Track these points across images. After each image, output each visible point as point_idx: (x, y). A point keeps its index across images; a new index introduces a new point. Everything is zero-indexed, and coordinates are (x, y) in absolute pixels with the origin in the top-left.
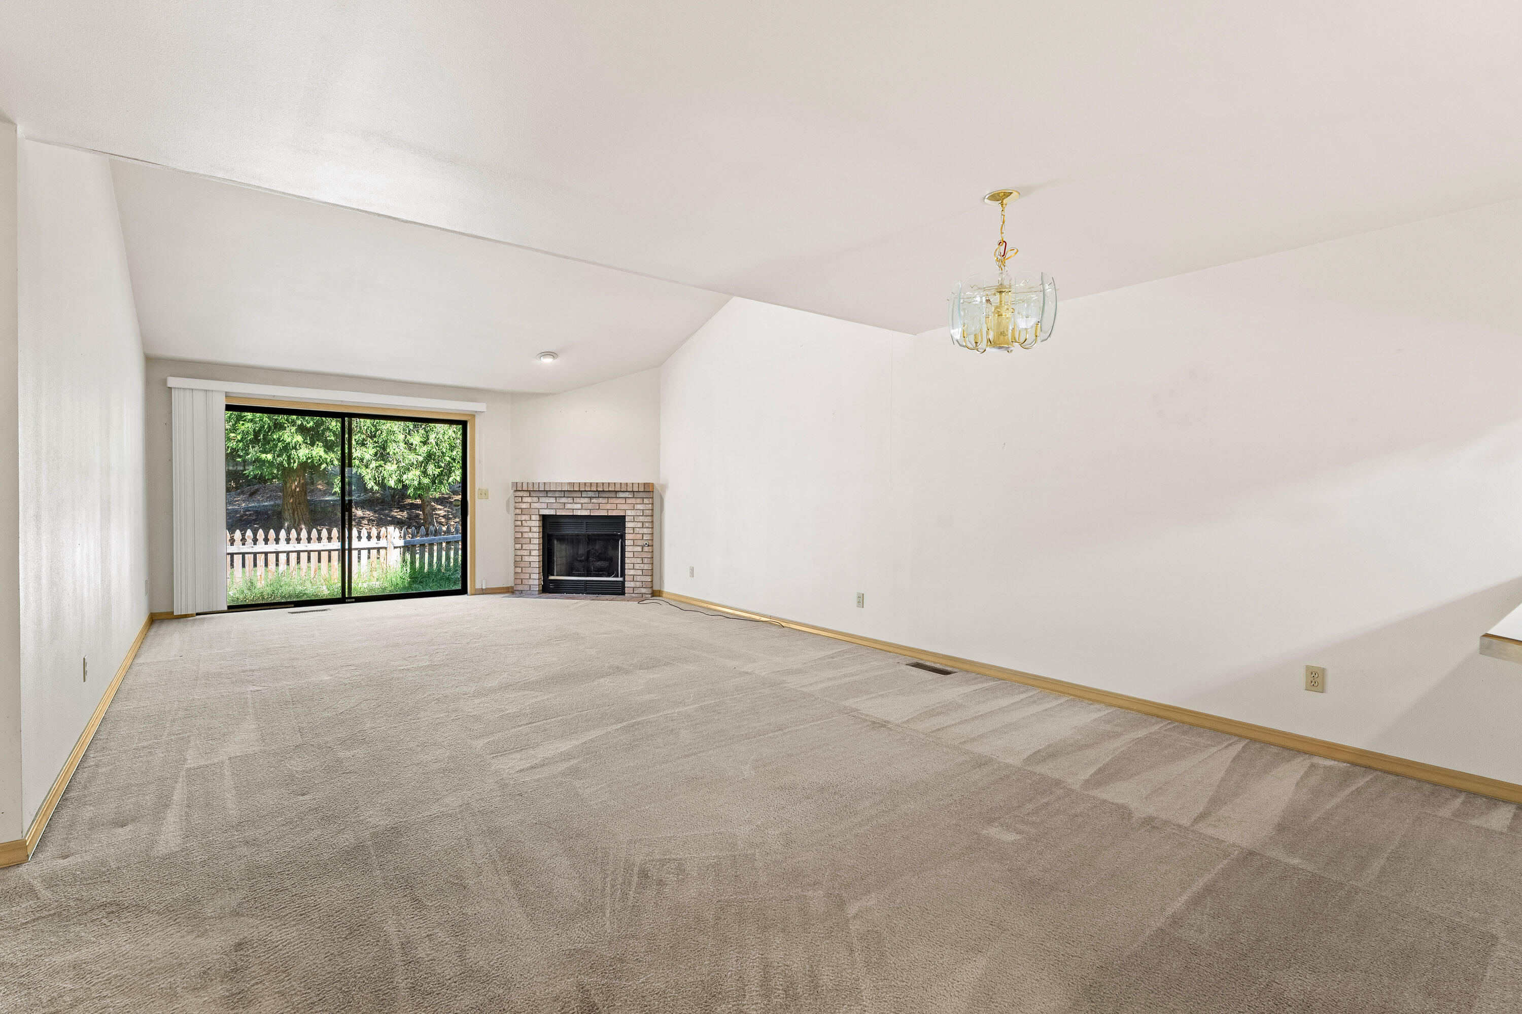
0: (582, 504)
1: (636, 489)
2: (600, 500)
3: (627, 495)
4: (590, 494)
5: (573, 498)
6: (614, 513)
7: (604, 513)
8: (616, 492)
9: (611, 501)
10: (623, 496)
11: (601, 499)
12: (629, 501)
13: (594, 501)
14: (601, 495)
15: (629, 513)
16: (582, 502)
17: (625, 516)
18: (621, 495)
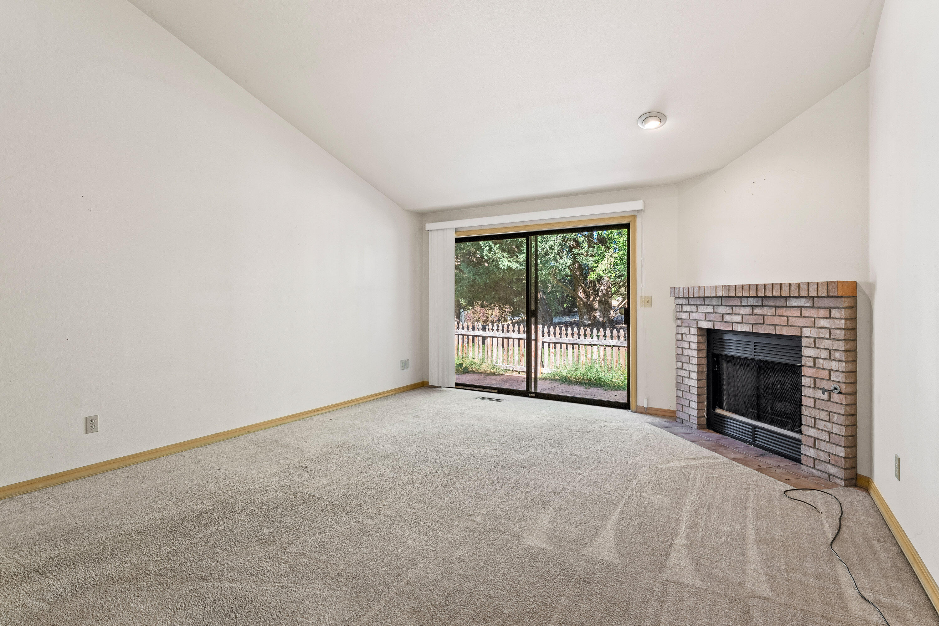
0: (742, 315)
1: (813, 293)
2: (766, 311)
3: (802, 302)
4: (752, 302)
5: (732, 306)
6: (785, 331)
7: (769, 330)
8: (786, 298)
9: (780, 311)
10: (796, 304)
11: (766, 309)
12: (806, 313)
13: (757, 311)
14: (766, 302)
15: (806, 332)
16: (742, 312)
17: (801, 337)
18: (793, 302)
